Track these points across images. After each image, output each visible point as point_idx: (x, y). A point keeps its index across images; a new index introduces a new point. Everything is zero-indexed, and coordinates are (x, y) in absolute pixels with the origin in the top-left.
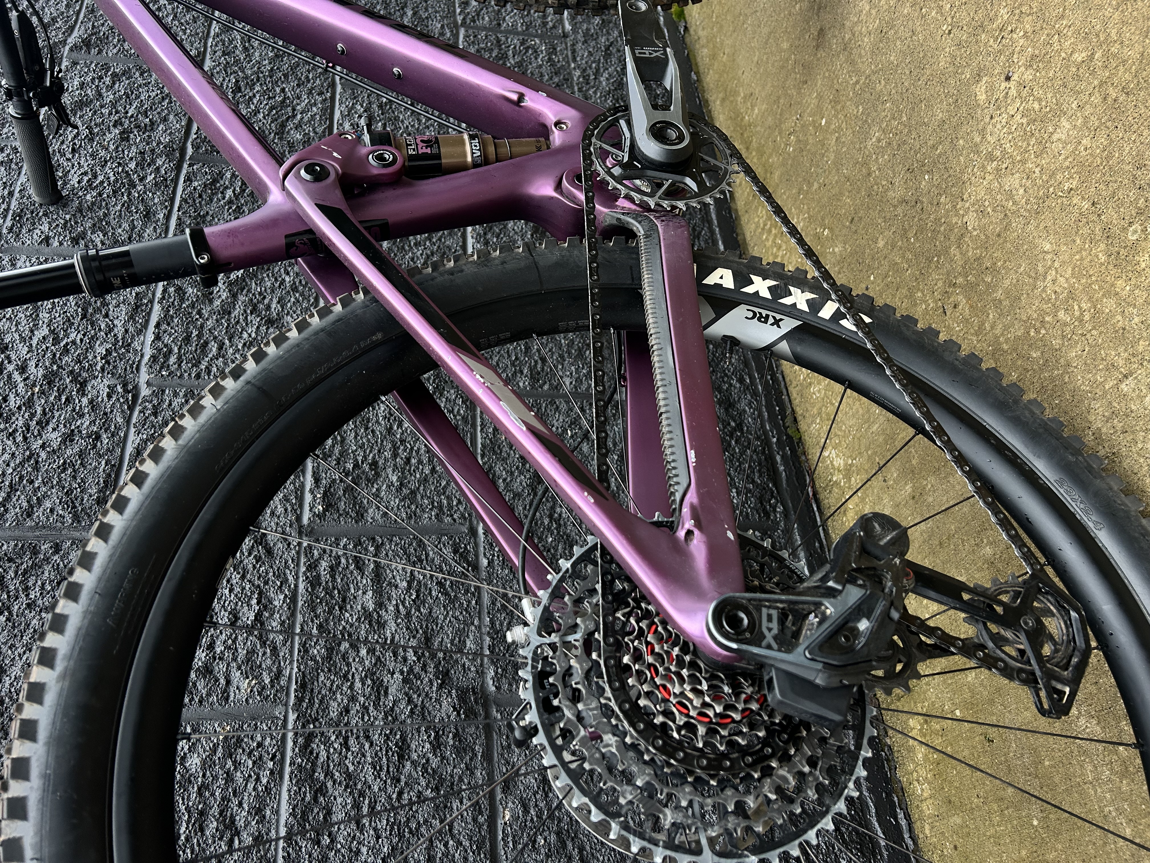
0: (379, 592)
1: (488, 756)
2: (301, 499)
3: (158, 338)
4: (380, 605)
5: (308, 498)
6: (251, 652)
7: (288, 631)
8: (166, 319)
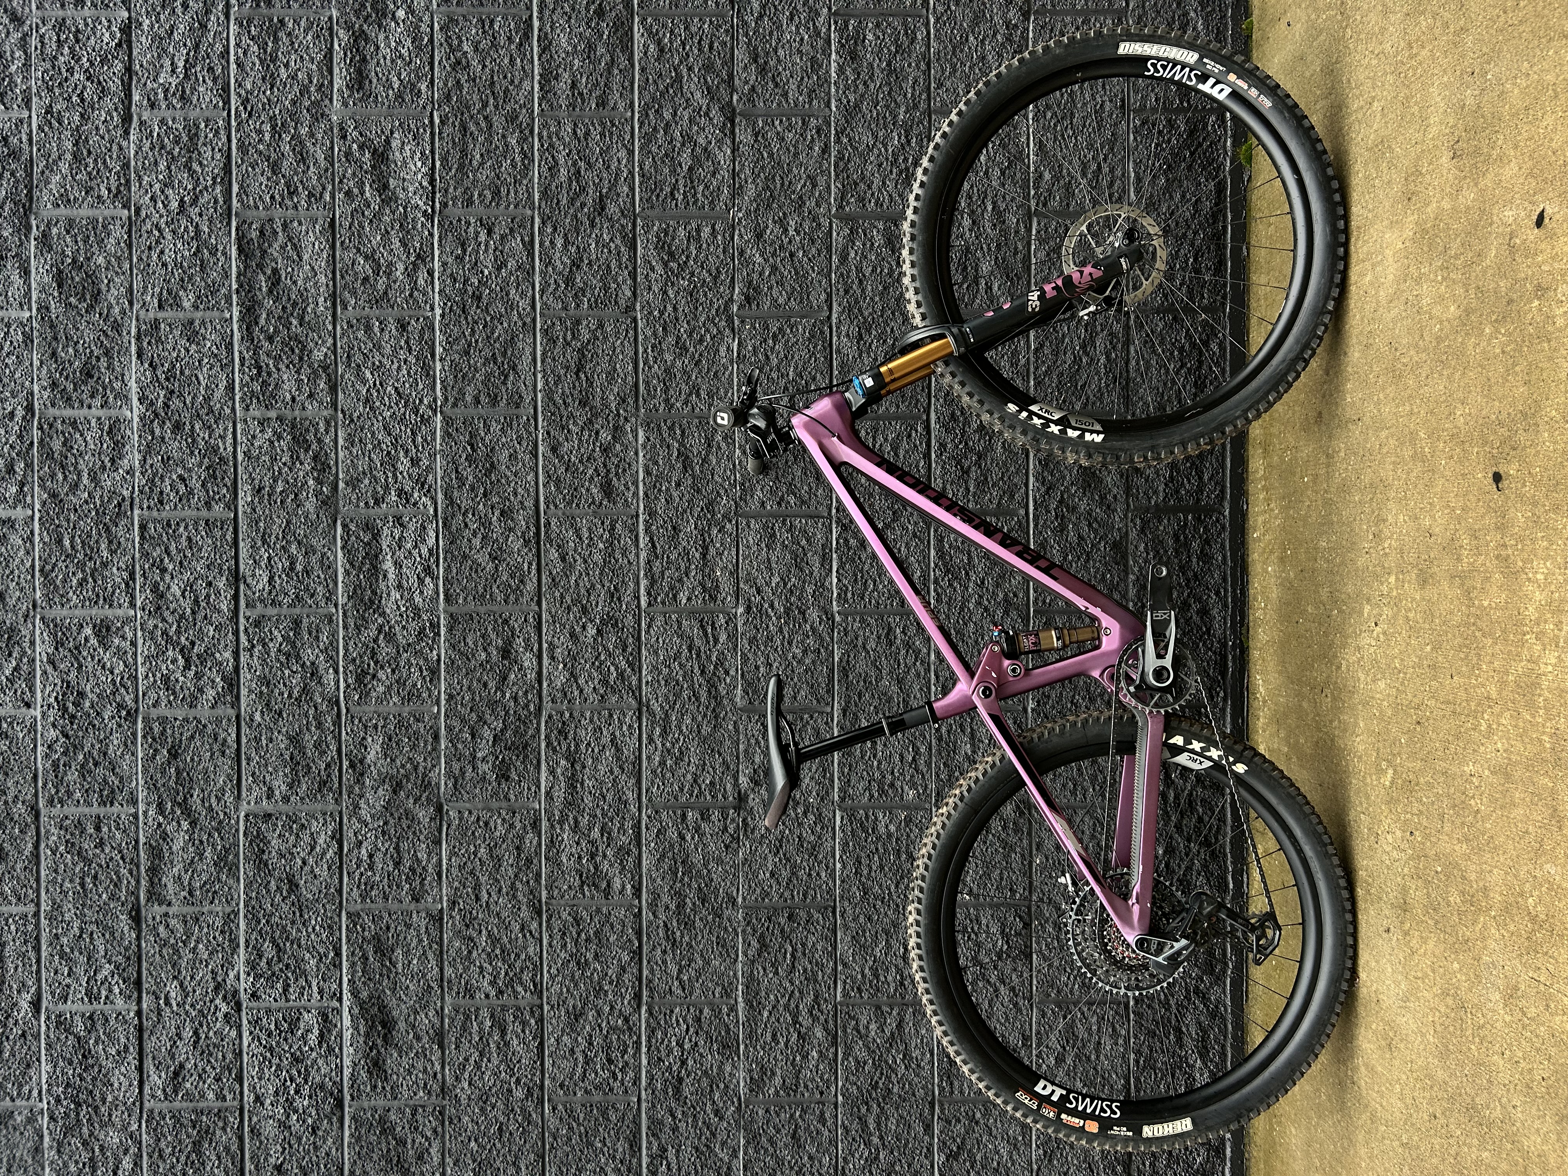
0: (973, 745)
1: (1029, 834)
2: (929, 689)
3: (839, 580)
4: (974, 752)
5: (933, 688)
6: (912, 776)
7: (928, 764)
8: (841, 566)
